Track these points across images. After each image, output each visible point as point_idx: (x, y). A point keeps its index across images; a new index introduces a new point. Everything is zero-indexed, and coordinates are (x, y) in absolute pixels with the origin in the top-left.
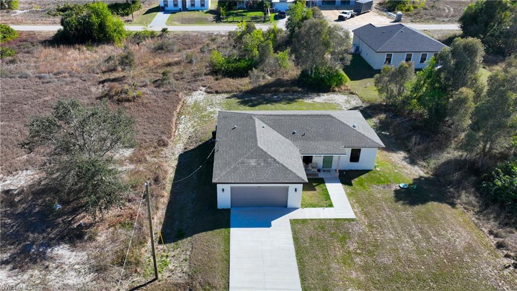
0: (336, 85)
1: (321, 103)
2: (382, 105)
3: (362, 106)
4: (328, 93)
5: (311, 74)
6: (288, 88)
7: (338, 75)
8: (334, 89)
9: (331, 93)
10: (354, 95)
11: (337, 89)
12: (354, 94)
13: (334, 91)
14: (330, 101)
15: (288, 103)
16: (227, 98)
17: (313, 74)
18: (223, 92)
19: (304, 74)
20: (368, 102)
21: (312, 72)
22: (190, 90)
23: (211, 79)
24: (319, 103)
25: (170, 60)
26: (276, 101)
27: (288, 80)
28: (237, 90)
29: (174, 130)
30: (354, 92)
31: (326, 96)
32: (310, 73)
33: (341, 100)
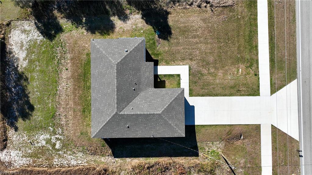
1: (28, 54)
3: (35, 23)
10: (12, 23)
15: (26, 80)
16: (16, 130)
26: (23, 90)
30: (7, 22)
33: (23, 37)
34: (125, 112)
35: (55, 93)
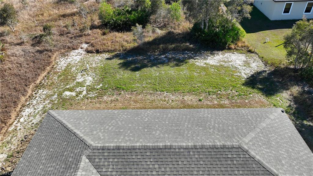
0: (232, 42)
1: (216, 66)
2: (290, 69)
3: (265, 71)
4: (223, 51)
5: (205, 28)
6: (178, 44)
7: (233, 29)
8: (230, 46)
9: (227, 51)
10: (253, 54)
11: (233, 46)
12: (253, 52)
13: (230, 49)
14: (225, 62)
15: (177, 65)
16: (107, 59)
17: (207, 28)
18: (104, 51)
19: (196, 27)
20: (272, 64)
21: (205, 25)
22: (69, 48)
23: (98, 33)
24: (212, 66)
25: (68, 11)
26: (163, 63)
27: (179, 34)
28: (121, 49)
29: (12, 121)
30: (253, 50)
31: (221, 56)
32: (203, 27)
33: (238, 62)
34: (86, 171)
35: (158, 90)
